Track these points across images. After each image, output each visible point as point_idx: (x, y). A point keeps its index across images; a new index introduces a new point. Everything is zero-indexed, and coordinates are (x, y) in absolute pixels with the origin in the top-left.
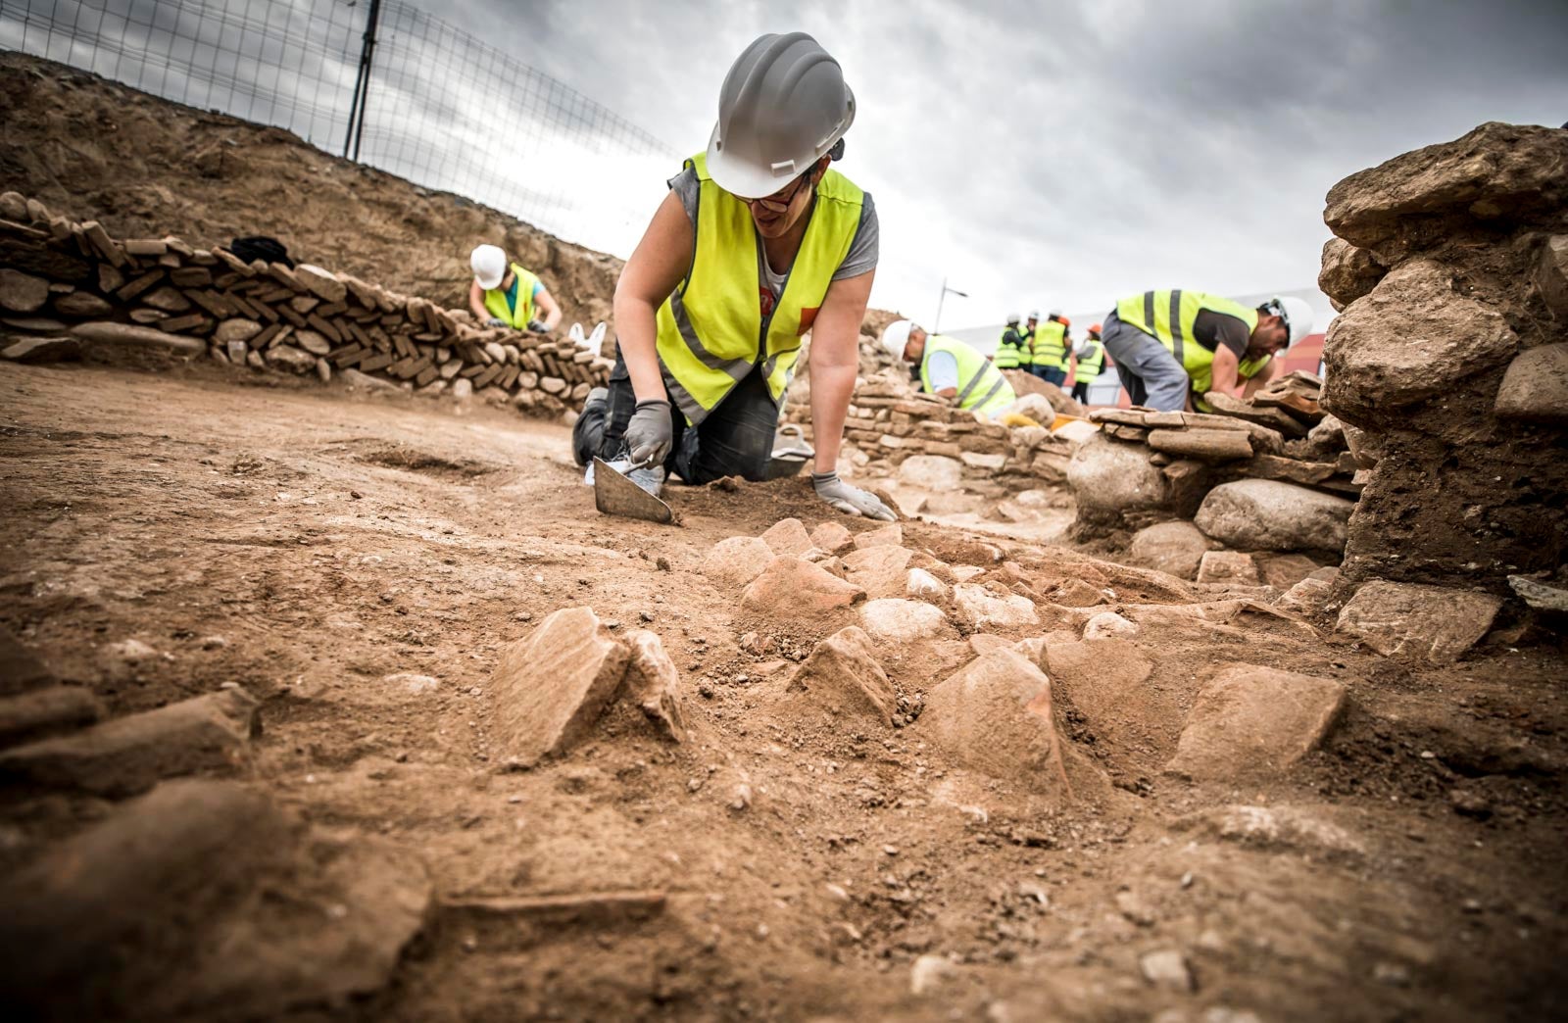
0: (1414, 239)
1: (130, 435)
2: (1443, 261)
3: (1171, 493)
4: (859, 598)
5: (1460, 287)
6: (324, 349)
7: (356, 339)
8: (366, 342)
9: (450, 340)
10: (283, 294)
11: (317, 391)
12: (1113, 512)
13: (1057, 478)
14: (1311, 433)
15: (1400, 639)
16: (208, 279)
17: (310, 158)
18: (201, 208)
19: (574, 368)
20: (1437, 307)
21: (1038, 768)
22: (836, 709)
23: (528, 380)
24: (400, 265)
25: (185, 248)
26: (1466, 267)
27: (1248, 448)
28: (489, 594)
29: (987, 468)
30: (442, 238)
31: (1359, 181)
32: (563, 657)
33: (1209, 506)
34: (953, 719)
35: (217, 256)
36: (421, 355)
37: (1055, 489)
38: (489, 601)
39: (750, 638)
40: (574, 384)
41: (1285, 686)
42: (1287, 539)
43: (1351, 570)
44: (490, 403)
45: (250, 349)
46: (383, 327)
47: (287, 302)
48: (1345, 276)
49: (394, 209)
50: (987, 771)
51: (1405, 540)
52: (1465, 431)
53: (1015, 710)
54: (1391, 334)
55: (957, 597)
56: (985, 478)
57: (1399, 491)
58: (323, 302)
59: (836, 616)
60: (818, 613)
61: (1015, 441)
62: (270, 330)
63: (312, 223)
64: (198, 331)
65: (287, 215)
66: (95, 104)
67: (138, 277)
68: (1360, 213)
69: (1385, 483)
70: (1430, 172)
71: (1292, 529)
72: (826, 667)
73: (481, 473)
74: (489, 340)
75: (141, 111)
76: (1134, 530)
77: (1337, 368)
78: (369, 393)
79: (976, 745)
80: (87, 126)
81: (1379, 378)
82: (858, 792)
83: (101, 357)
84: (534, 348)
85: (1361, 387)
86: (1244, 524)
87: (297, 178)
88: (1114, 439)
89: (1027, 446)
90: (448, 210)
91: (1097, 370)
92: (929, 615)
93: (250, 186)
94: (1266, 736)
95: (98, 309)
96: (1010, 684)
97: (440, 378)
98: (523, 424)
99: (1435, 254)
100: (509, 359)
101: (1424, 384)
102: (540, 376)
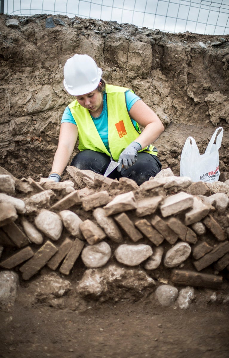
19: (163, 225)
30: (34, 67)
40: (166, 245)
90: (39, 34)
100: (65, 231)
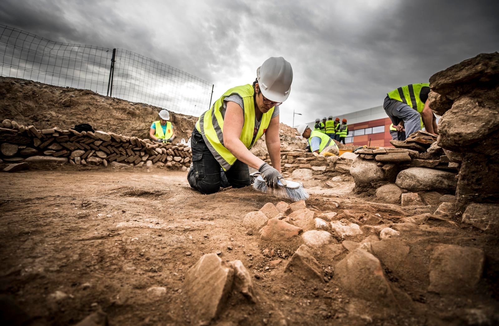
0: (461, 91)
1: (47, 197)
2: (473, 97)
3: (386, 175)
4: (301, 232)
5: (481, 105)
6: (105, 156)
7: (115, 152)
8: (118, 152)
9: (144, 149)
10: (91, 141)
11: (103, 170)
12: (368, 183)
13: (344, 172)
14: (428, 150)
15: (487, 224)
16: (68, 139)
17: (97, 98)
18: (64, 117)
19: (184, 153)
20: (475, 112)
21: (384, 296)
22: (304, 278)
23: (170, 158)
24: (126, 127)
25: (60, 130)
26: (481, 98)
27: (409, 158)
28: (175, 246)
29: (320, 171)
30: (139, 117)
31: (441, 74)
32: (210, 275)
33: (400, 178)
34: (346, 278)
35: (70, 132)
36: (136, 154)
37: (344, 175)
38: (176, 249)
39: (266, 251)
40: (184, 158)
41: (462, 252)
42: (429, 187)
43: (462, 200)
44: (158, 167)
45: (82, 159)
46: (123, 147)
47: (93, 143)
48: (438, 103)
49: (124, 110)
50: (365, 299)
51: (479, 189)
52: (493, 151)
53: (370, 273)
54: (461, 122)
55: (333, 227)
56: (320, 174)
57: (473, 172)
58: (104, 141)
59: (294, 240)
60: (288, 239)
61: (328, 161)
62: (88, 152)
63: (99, 117)
64: (65, 155)
65: (91, 116)
66: (32, 89)
67: (46, 141)
68: (442, 85)
69: (468, 170)
70: (464, 70)
71: (430, 183)
72: (298, 262)
73: (161, 195)
74: (157, 147)
75: (45, 90)
76: (376, 188)
77: (445, 134)
78: (120, 168)
79: (358, 288)
80: (29, 96)
81: (460, 136)
82: (321, 312)
83: (35, 167)
84: (171, 148)
85: (455, 140)
86: (413, 183)
87: (94, 104)
88: (364, 159)
89: (332, 162)
90: (140, 108)
91: (346, 133)
92: (326, 235)
93: (79, 108)
94: (462, 274)
95: (34, 152)
96: (365, 263)
97: (142, 161)
98: (169, 173)
99: (470, 95)
100: (163, 152)
101: (477, 137)
102: (173, 157)
